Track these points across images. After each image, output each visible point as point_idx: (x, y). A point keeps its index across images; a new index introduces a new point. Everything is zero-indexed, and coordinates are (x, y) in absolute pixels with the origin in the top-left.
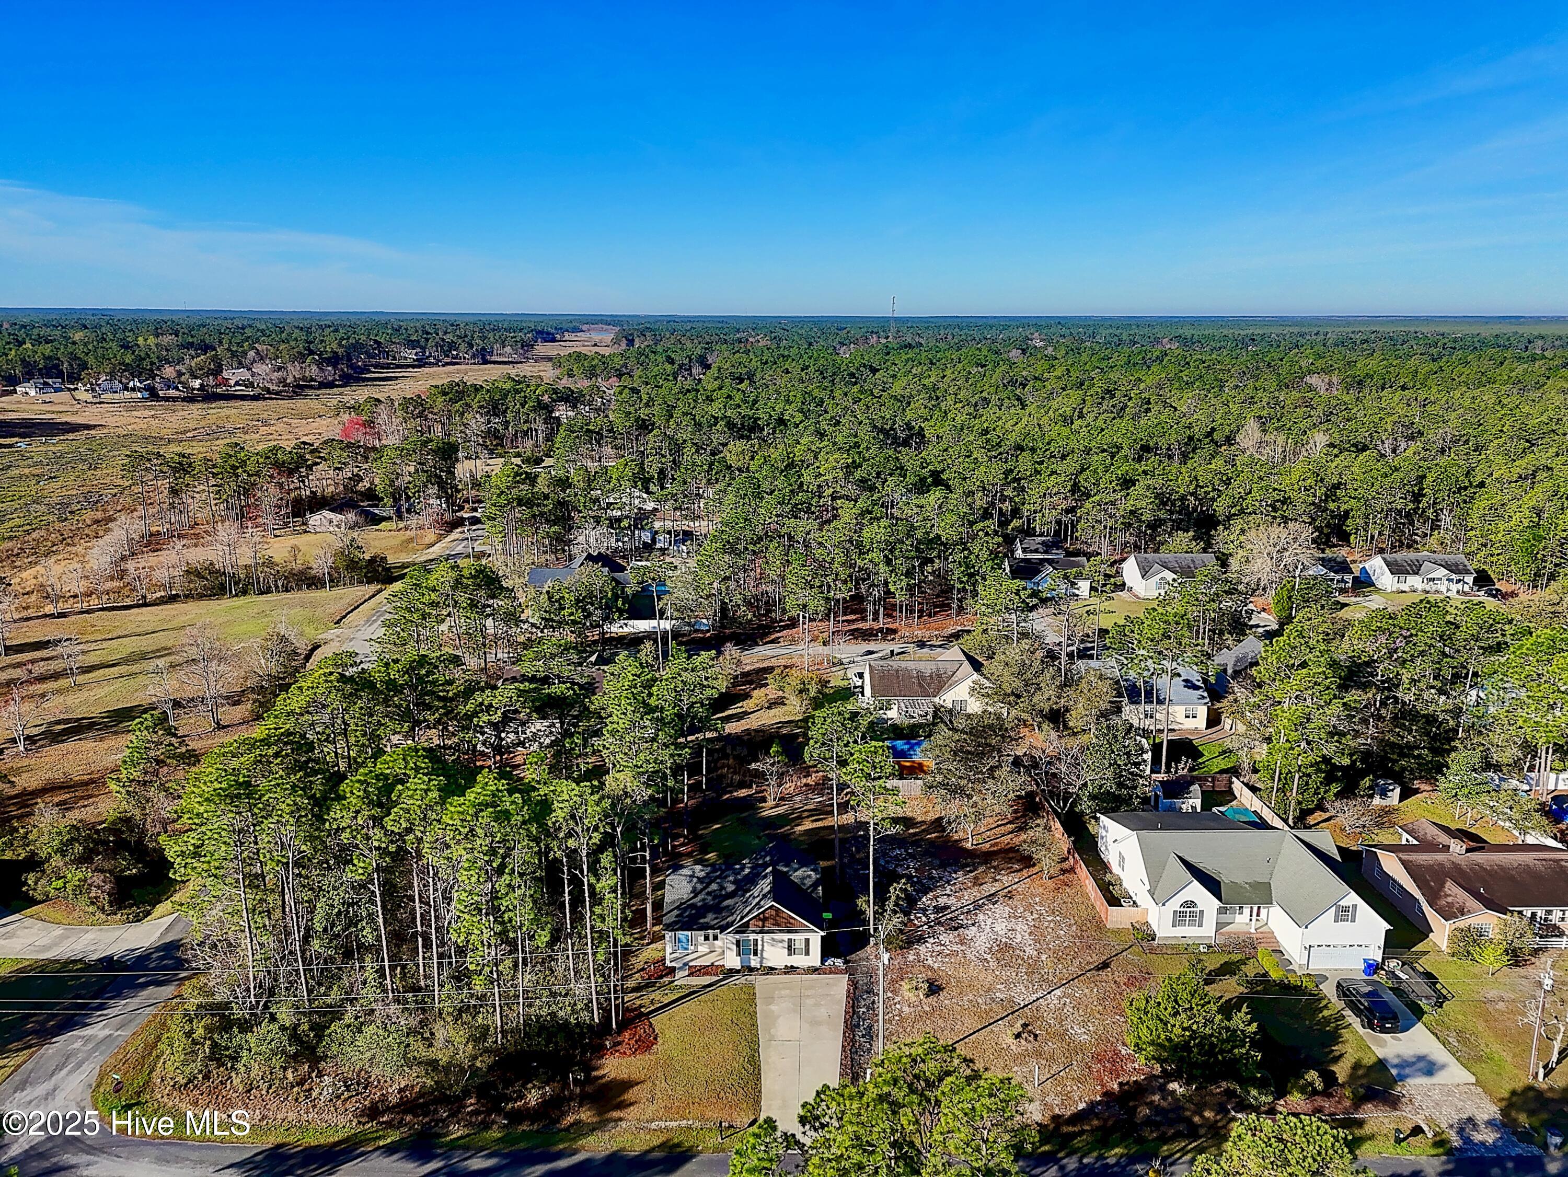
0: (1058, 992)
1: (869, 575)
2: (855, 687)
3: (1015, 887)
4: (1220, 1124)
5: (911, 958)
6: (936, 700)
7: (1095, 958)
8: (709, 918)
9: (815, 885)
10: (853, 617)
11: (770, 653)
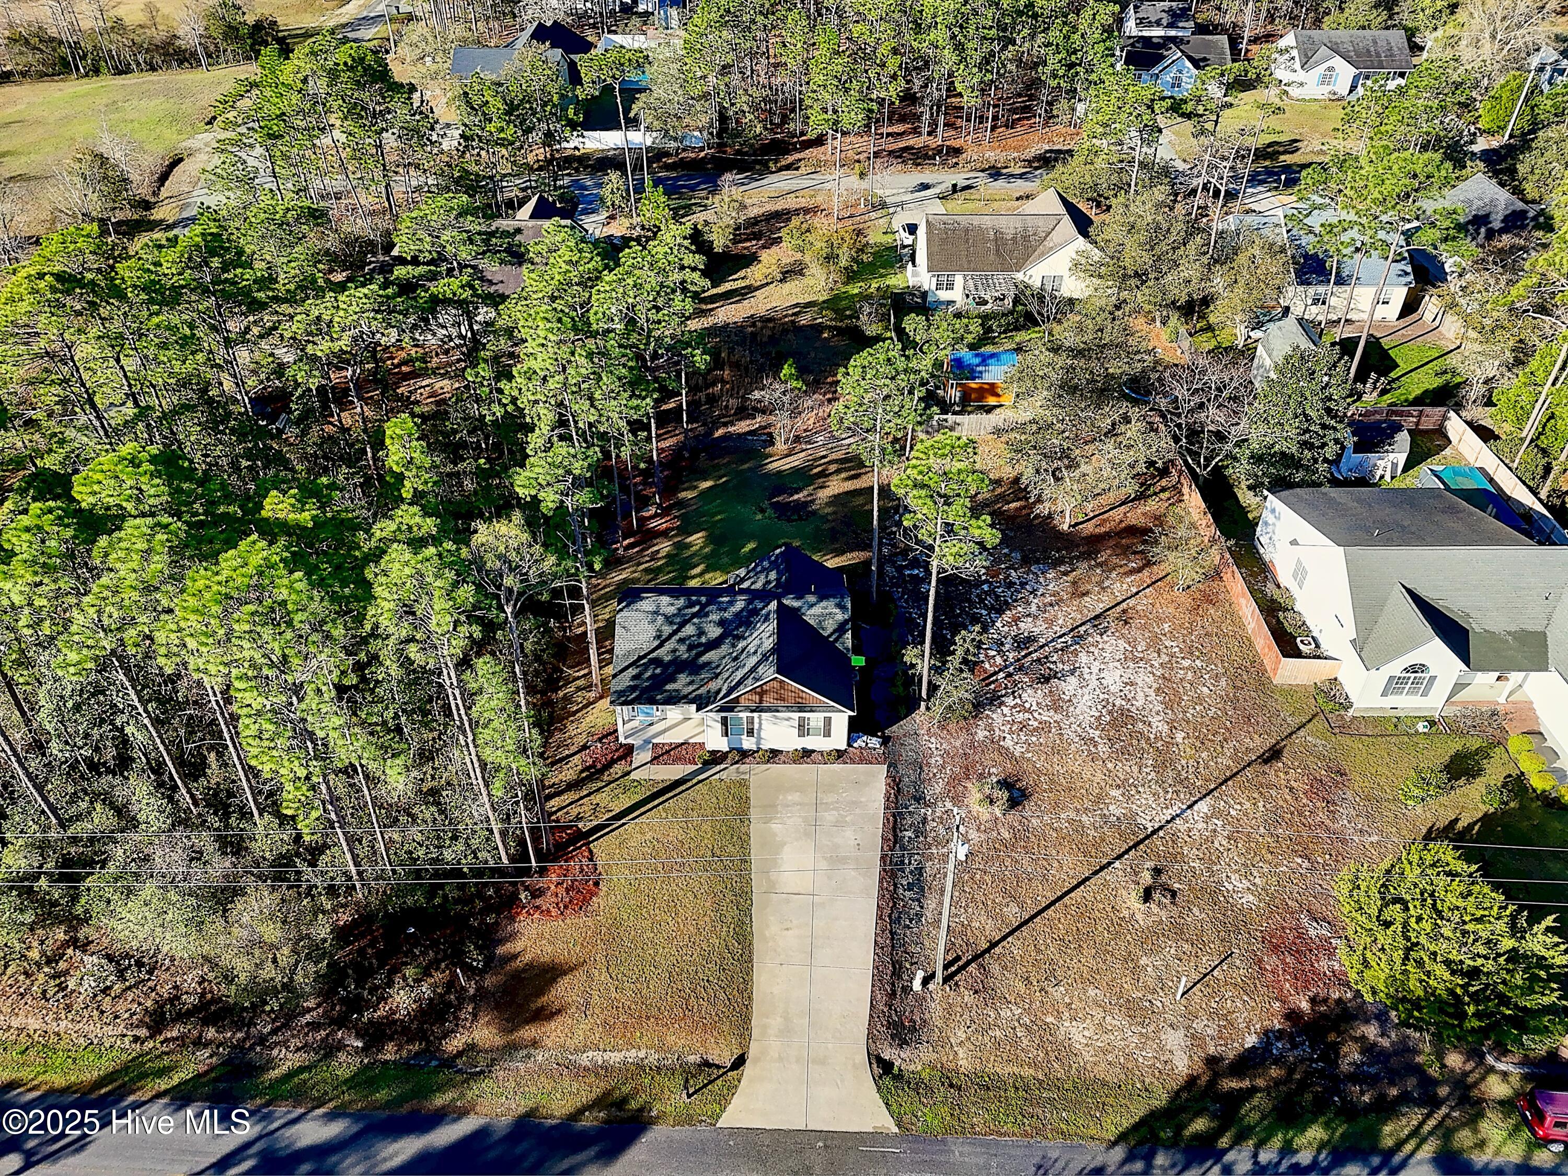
0: (1203, 807)
1: (927, 63)
2: (904, 247)
3: (1132, 602)
4: (1470, 1080)
5: (981, 734)
6: (1019, 276)
7: (1258, 740)
8: (681, 683)
9: (841, 629)
10: (898, 128)
11: (785, 186)
